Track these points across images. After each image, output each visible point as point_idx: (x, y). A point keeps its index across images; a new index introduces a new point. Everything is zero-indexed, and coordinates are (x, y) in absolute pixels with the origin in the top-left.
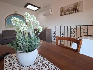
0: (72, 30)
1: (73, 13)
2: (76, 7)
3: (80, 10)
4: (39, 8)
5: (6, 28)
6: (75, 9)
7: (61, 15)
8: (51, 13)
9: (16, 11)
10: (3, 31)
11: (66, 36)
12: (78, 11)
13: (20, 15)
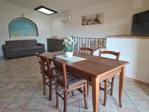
0: (92, 43)
1: (95, 24)
2: (98, 18)
3: (101, 21)
4: (56, 12)
5: (10, 37)
6: (97, 21)
7: (83, 25)
8: (71, 20)
9: (23, 15)
10: (6, 42)
11: (87, 47)
12: (99, 23)
13: (29, 20)
